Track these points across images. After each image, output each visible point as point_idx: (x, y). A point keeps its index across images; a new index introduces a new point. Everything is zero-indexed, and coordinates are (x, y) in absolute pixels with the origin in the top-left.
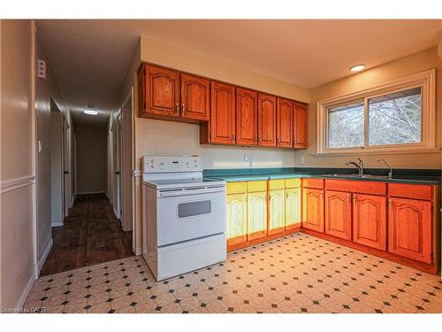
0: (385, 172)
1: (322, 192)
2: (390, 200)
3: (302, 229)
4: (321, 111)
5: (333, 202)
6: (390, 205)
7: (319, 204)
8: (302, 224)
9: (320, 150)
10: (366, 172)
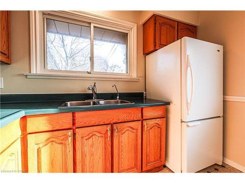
1: (70, 133)
2: (145, 123)
5: (88, 143)
9: (36, 69)
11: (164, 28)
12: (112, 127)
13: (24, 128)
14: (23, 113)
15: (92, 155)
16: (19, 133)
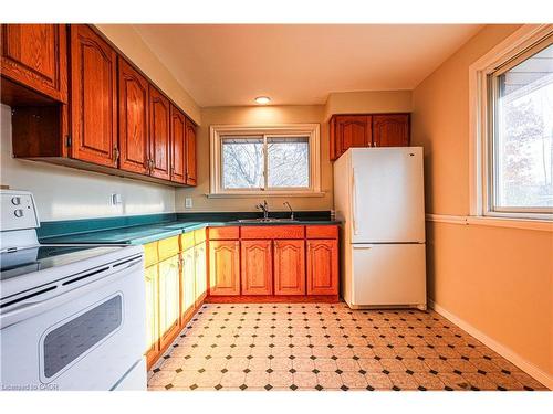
0: (287, 215)
1: (237, 243)
2: (308, 243)
3: (210, 298)
4: (215, 139)
5: (251, 254)
6: (309, 248)
7: (233, 259)
8: (208, 291)
9: (215, 190)
10: (273, 215)
11: (349, 129)
12: (273, 242)
13: (207, 236)
14: (207, 224)
15: (255, 265)
16: (204, 238)
